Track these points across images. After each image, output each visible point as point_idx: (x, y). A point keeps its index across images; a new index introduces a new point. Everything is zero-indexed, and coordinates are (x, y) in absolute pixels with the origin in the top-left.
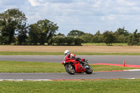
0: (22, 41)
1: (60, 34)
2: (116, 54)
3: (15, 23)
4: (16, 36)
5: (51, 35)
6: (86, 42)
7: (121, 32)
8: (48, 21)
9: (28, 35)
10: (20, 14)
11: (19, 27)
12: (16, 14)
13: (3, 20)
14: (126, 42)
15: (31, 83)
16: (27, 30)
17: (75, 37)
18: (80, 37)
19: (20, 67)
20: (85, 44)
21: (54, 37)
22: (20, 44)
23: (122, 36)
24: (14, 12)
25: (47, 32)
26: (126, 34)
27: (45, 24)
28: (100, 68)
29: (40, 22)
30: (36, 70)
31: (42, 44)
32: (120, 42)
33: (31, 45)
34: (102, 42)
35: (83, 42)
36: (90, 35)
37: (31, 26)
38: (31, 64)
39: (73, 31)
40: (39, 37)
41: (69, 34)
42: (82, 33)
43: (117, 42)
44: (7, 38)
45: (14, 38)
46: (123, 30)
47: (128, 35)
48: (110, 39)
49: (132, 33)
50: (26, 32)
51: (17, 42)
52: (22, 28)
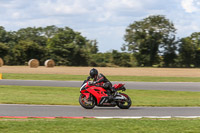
0: (169, 61)
3: (159, 36)
4: (160, 55)
9: (177, 52)
10: (166, 22)
11: (165, 41)
12: (160, 22)
13: (141, 30)
16: (177, 45)
19: (166, 99)
22: (166, 66)
24: (157, 20)
29: (195, 35)
30: (189, 103)
31: (197, 66)
33: (182, 67)
37: (183, 40)
40: (194, 56)
44: (148, 58)
45: (158, 57)
50: (175, 48)
51: (161, 63)
52: (169, 43)
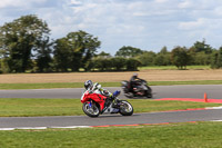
0: (44, 65)
1: (103, 54)
2: (192, 83)
3: (32, 37)
4: (33, 59)
5: (89, 55)
6: (145, 65)
7: (200, 47)
8: (85, 34)
9: (52, 55)
10: (39, 23)
11: (38, 44)
12: (33, 23)
14: (208, 64)
15: (59, 132)
16: (51, 48)
17: (128, 57)
18: (136, 58)
19: (41, 108)
20: (144, 68)
21: (93, 58)
22: (40, 71)
23: (201, 55)
24: (29, 21)
25: (83, 50)
26: (208, 50)
27: (80, 38)
28: (168, 105)
29: (71, 35)
30: (67, 111)
31: (76, 70)
32: (198, 64)
33: (57, 72)
34: (170, 64)
35: (140, 65)
36: (151, 53)
37: (58, 41)
38: (59, 103)
39: (124, 48)
40: (71, 58)
41: (118, 53)
42: (138, 51)
43: (194, 64)
44: (20, 63)
45: (31, 62)
46: (203, 44)
47: (211, 52)
48: (182, 58)
49: (218, 49)
50: (50, 51)
51: (35, 69)
52: (43, 45)
